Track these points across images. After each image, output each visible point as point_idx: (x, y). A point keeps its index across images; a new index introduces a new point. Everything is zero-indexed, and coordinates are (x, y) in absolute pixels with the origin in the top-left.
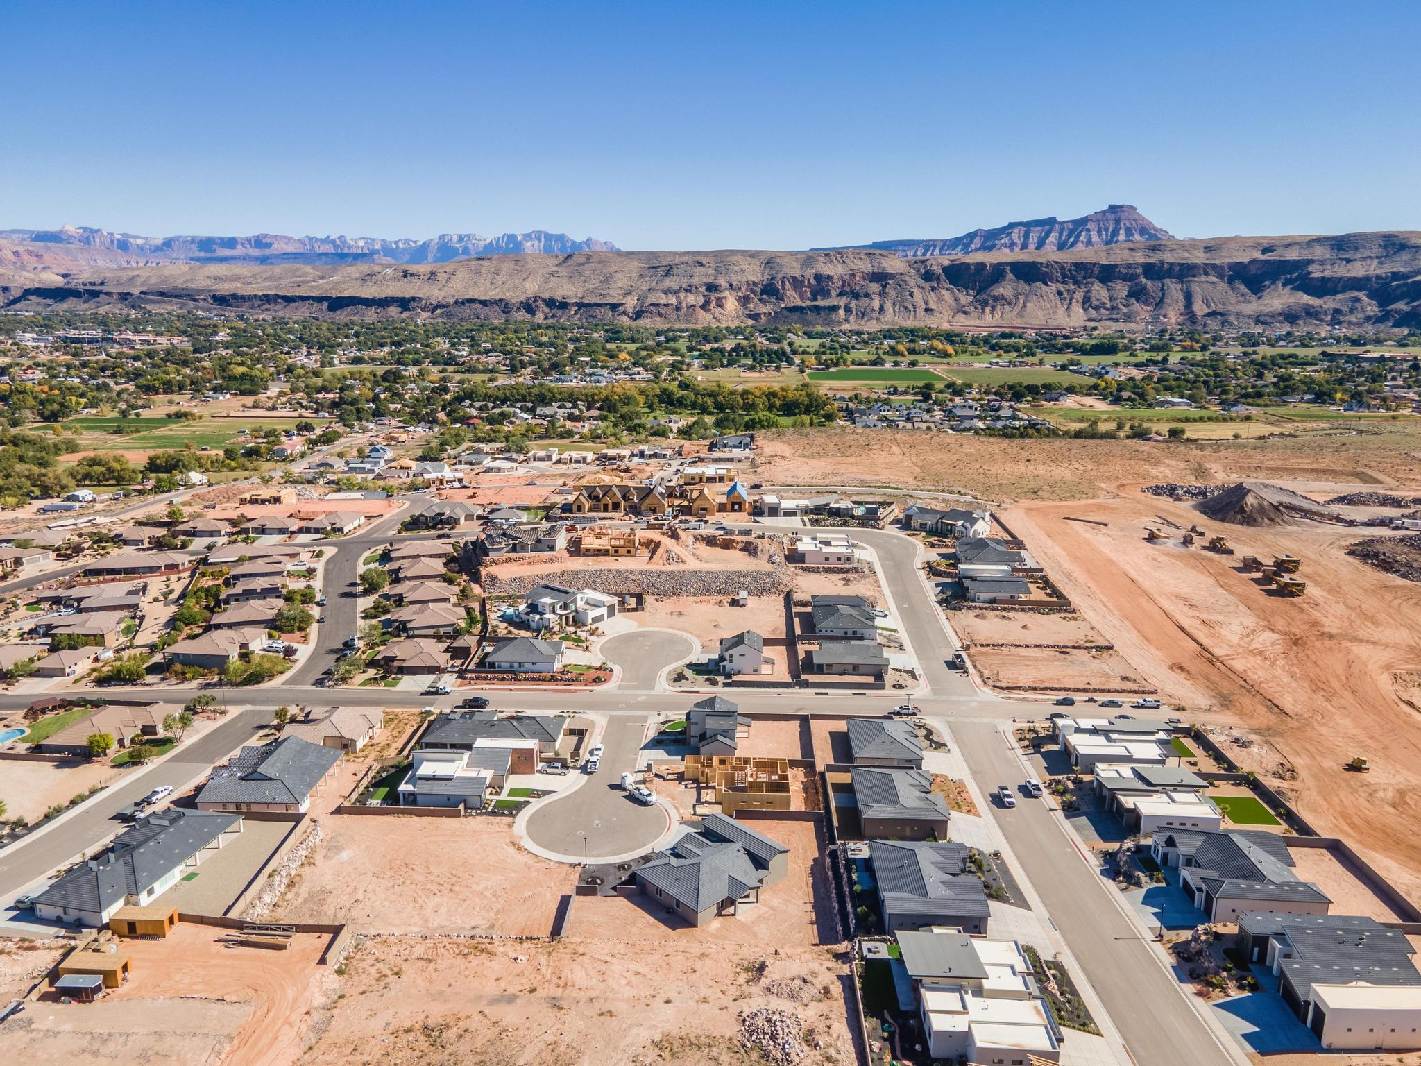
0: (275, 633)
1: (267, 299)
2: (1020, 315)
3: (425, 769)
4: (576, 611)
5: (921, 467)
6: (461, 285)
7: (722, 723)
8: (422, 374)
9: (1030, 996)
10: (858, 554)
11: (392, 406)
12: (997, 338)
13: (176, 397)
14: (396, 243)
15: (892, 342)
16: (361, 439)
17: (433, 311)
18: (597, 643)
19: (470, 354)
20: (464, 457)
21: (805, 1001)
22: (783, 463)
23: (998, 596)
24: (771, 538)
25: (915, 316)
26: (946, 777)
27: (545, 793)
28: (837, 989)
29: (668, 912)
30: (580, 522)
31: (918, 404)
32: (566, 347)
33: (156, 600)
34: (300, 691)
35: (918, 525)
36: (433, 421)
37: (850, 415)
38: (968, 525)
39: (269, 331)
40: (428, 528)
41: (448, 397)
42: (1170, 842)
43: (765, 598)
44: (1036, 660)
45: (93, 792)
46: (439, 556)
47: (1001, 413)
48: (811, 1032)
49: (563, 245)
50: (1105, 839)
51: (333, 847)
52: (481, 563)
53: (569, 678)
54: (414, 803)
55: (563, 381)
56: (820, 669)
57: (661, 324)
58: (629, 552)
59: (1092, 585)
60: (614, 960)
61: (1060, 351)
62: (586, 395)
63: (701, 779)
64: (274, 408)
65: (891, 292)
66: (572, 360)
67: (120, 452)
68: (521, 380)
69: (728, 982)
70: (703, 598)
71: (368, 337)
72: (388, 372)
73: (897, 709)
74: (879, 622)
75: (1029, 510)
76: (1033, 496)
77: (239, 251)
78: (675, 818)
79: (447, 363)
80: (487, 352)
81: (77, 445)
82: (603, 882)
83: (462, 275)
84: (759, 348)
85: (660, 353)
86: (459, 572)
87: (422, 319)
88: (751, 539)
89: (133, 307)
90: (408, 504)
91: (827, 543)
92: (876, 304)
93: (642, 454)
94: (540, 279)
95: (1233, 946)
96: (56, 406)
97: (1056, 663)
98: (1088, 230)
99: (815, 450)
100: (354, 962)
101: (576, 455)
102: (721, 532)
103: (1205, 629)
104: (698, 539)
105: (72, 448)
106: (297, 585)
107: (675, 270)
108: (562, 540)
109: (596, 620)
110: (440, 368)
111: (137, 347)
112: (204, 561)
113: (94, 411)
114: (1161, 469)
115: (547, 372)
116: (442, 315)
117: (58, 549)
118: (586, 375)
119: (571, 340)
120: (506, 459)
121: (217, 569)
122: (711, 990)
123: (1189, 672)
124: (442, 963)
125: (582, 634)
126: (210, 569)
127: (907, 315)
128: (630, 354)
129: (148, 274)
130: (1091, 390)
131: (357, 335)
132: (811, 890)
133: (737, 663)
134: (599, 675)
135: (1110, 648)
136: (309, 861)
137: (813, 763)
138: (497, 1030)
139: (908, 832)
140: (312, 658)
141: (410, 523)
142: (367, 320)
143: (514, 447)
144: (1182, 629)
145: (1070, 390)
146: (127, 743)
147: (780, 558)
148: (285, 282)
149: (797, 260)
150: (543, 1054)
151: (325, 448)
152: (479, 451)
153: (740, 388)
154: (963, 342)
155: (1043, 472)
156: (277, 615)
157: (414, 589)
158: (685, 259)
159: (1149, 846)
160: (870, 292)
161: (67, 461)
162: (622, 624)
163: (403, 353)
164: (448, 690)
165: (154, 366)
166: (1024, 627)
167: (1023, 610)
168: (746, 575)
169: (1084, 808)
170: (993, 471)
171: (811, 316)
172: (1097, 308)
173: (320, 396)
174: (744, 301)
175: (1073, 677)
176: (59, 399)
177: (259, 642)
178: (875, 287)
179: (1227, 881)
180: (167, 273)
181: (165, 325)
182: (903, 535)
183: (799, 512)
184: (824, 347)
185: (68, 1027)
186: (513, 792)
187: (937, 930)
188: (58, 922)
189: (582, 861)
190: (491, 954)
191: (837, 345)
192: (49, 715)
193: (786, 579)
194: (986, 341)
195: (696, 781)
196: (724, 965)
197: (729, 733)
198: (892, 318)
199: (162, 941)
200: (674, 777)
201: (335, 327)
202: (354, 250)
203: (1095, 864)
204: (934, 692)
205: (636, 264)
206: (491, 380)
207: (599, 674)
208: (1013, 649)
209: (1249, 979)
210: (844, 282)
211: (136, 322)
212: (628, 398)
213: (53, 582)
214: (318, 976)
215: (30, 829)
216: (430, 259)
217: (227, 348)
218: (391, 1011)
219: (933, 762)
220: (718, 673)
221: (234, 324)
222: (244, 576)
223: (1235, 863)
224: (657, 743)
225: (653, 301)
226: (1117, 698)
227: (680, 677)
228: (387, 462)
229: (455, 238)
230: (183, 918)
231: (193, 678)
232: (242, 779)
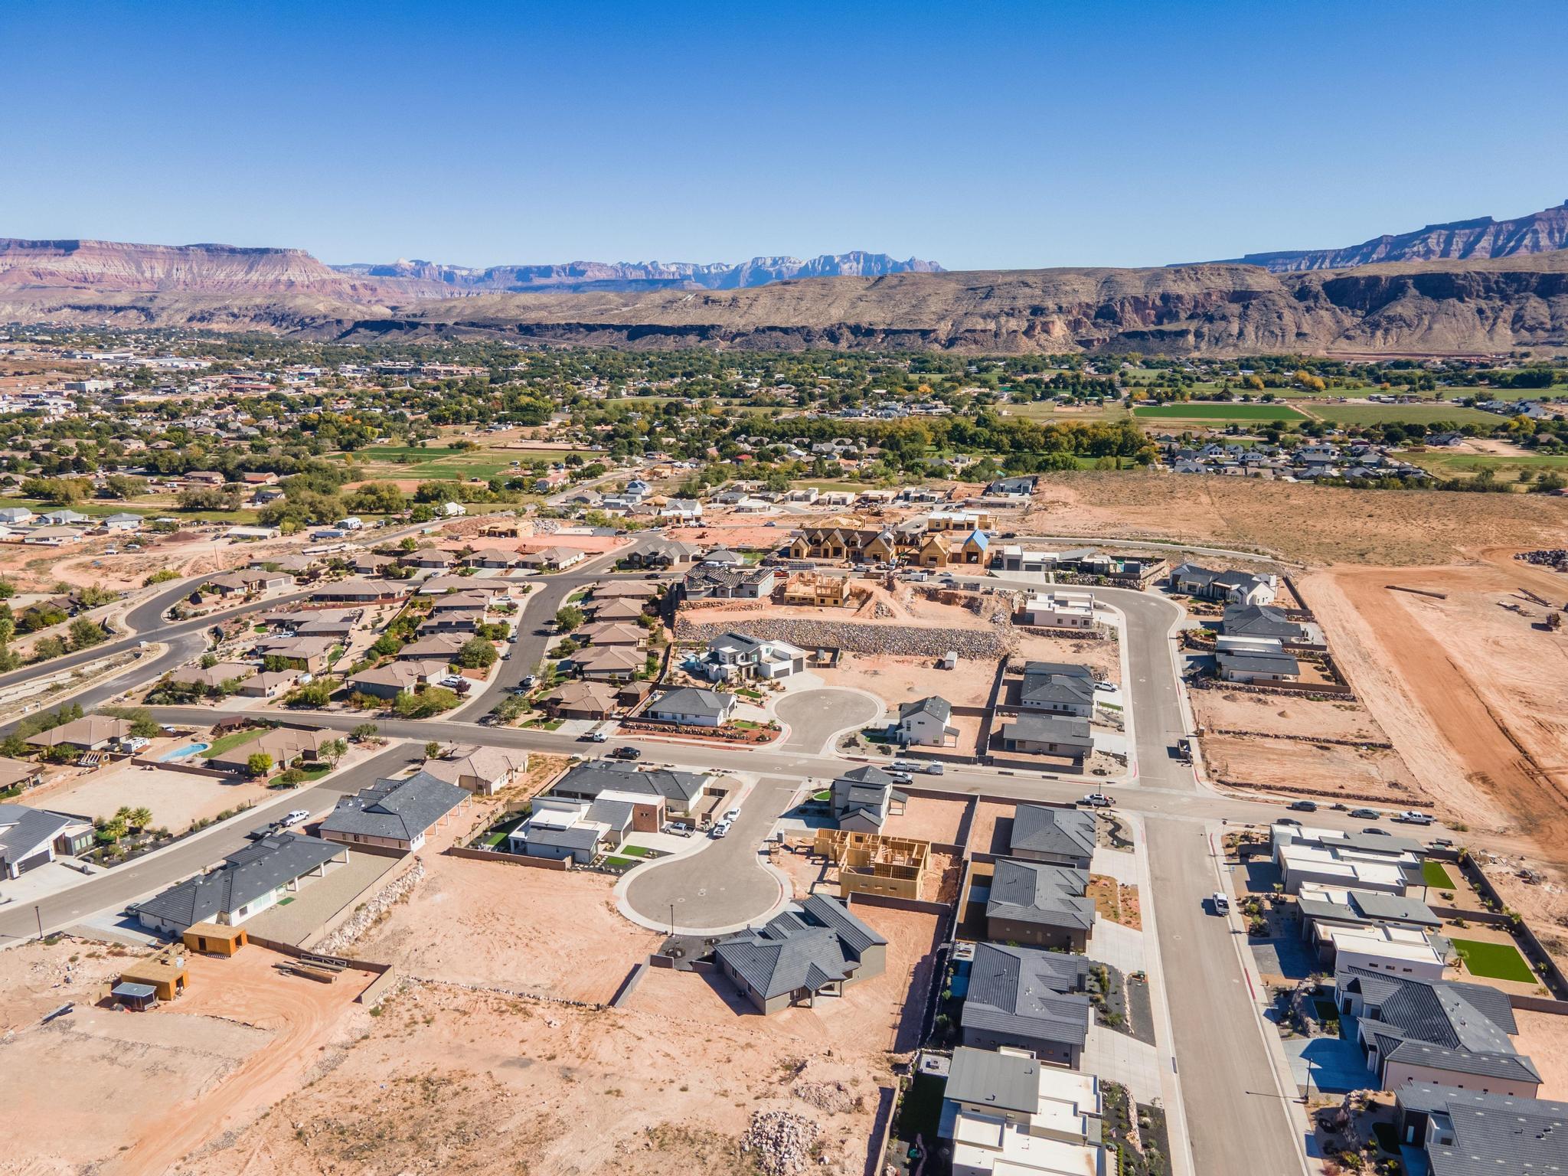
0: (456, 667)
1: (569, 328)
2: (1423, 339)
3: (541, 817)
4: (759, 663)
5: (1226, 520)
6: (763, 311)
7: (867, 796)
8: (705, 407)
9: (1085, 1141)
10: (1098, 616)
11: (665, 440)
12: (1388, 367)
13: (463, 428)
14: (708, 267)
15: (1249, 373)
16: (625, 473)
17: (732, 340)
18: (773, 699)
19: (761, 385)
20: (722, 495)
21: (832, 1110)
22: (1062, 510)
23: (1257, 675)
24: (1000, 594)
25: (1283, 342)
26: (1113, 881)
27: (661, 854)
28: (872, 1103)
29: (740, 996)
30: (793, 567)
31: (1259, 447)
32: (864, 378)
33: (365, 628)
34: (463, 728)
35: (1185, 588)
36: (703, 457)
37: (1171, 458)
38: (1244, 589)
39: (567, 361)
40: (642, 567)
41: (725, 431)
42: (1355, 987)
43: (977, 662)
44: (1283, 753)
45: (241, 810)
46: (642, 597)
47: (1364, 459)
48: (821, 1144)
49: (884, 266)
50: (1288, 973)
51: (430, 888)
52: (678, 607)
53: (733, 734)
54: (524, 852)
55: (851, 415)
56: (1011, 746)
57: (976, 352)
58: (836, 602)
59: (1396, 670)
60: (650, 1038)
61: (1471, 383)
62: (869, 431)
63: (831, 855)
64: (550, 440)
65: (1253, 313)
66: (865, 392)
67: (394, 481)
68: (806, 413)
69: (760, 1077)
70: (908, 657)
71: (661, 369)
72: (671, 404)
73: (1087, 797)
74: (1098, 696)
75: (1341, 577)
76: (1357, 559)
77: (554, 279)
78: (788, 892)
79: (734, 396)
80: (778, 383)
81: (361, 474)
82: (683, 954)
83: (765, 300)
84: (1082, 380)
85: (967, 384)
86: (656, 615)
87: (722, 347)
88: (976, 594)
89: (447, 338)
90: (635, 541)
91: (1063, 603)
92: (1235, 328)
93: (907, 497)
94: (846, 304)
95: (1389, 1121)
96: (354, 436)
97: (1309, 759)
98: (1536, 232)
99: (1105, 496)
100: (394, 1004)
101: (835, 495)
102: (944, 585)
103: (1539, 734)
104: (917, 591)
105: (357, 476)
106: (490, 620)
107: (997, 292)
108: (767, 586)
109: (779, 674)
110: (725, 400)
111: (441, 377)
112: (416, 593)
113: (386, 441)
114: (1555, 531)
115: (834, 405)
116: (741, 344)
117: (300, 574)
118: (878, 408)
119: (872, 371)
120: (762, 498)
121: (426, 600)
122: (736, 1083)
123: (1493, 785)
124: (475, 1018)
125: (762, 688)
126: (420, 600)
127: (1273, 340)
128: (932, 386)
129: (464, 303)
130: (1496, 432)
131: (651, 365)
132: (907, 990)
133: (916, 732)
134: (765, 734)
135: (1389, 747)
136: (404, 899)
137: (962, 850)
138: (494, 1093)
139: (1039, 938)
140: (484, 697)
141: (625, 562)
142: (665, 349)
143: (773, 487)
144: (1505, 731)
145: (1468, 431)
146: (287, 765)
147: (1004, 618)
148: (589, 310)
149: (1141, 278)
150: (529, 1125)
151: (587, 482)
152: (738, 489)
153: (1044, 424)
154: (1340, 373)
155: (1384, 531)
156: (462, 649)
157: (603, 630)
158: (1008, 279)
159: (1332, 989)
160: (1228, 314)
161: (349, 489)
162: (810, 680)
163: (692, 384)
164: (604, 737)
165: (451, 396)
166: (1282, 714)
167: (1286, 694)
168: (959, 634)
169: (1275, 935)
170: (1319, 527)
171: (1153, 342)
172: (1531, 330)
173: (598, 428)
174: (1074, 326)
175: (1324, 777)
176: (358, 429)
177: (438, 675)
178: (1235, 308)
179: (1406, 1040)
180: (480, 303)
181: (470, 357)
182: (1165, 598)
183: (1044, 566)
184: (1162, 378)
185: (103, 1033)
186: (629, 850)
187: (1004, 1051)
188: (156, 932)
189: (668, 928)
190: (528, 1014)
191: (1178, 376)
192: (235, 732)
193: (1006, 642)
194: (1370, 371)
195: (825, 857)
196: (766, 1059)
197: (873, 808)
198: (1254, 344)
199: (227, 960)
200: (804, 850)
201: (630, 357)
202: (666, 276)
203: (1262, 1000)
204: (1142, 782)
205: (953, 285)
206: (775, 414)
207: (765, 732)
208: (1258, 739)
209: (1391, 1163)
210: (1197, 302)
211: (447, 353)
212: (915, 434)
213: (285, 607)
214: (349, 1013)
215: (172, 839)
216: (742, 284)
217: (522, 378)
218: (403, 1059)
219: (1105, 861)
220: (894, 741)
221: (535, 354)
222: (446, 608)
223: (1427, 1021)
224: (799, 813)
225: (969, 326)
226: (1374, 808)
227: (852, 742)
228: (644, 498)
229: (769, 262)
230: (251, 940)
231: (370, 707)
232: (365, 810)
